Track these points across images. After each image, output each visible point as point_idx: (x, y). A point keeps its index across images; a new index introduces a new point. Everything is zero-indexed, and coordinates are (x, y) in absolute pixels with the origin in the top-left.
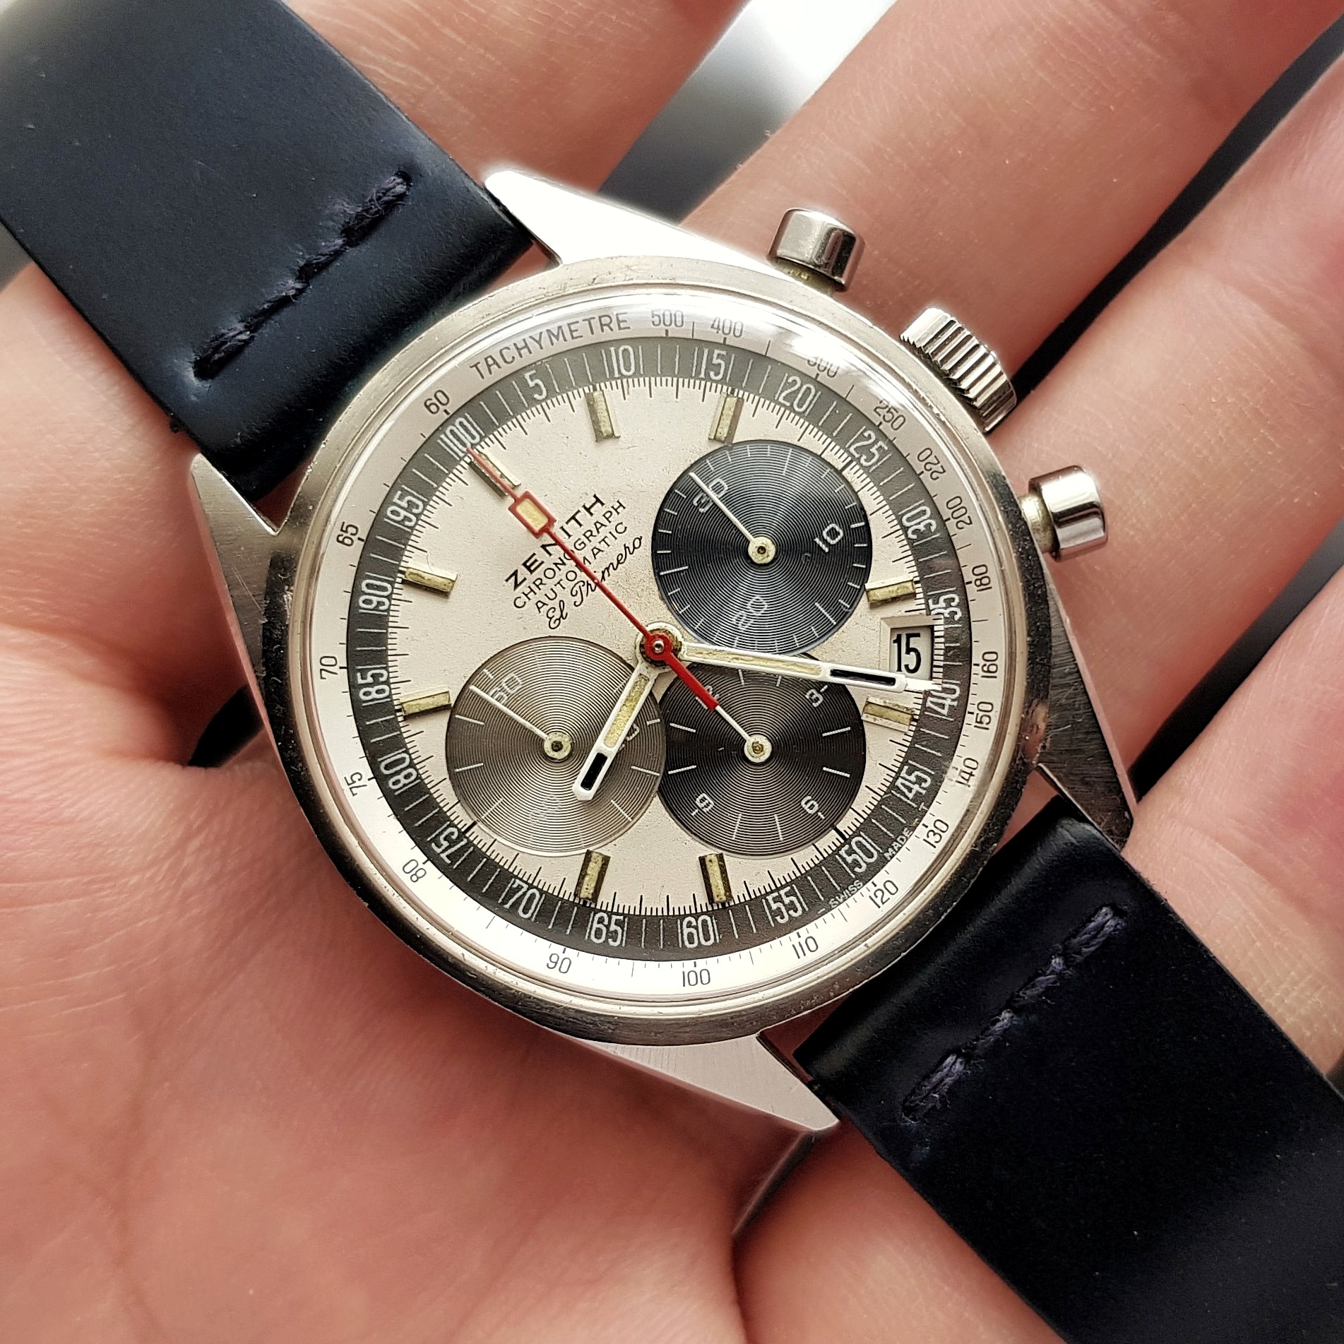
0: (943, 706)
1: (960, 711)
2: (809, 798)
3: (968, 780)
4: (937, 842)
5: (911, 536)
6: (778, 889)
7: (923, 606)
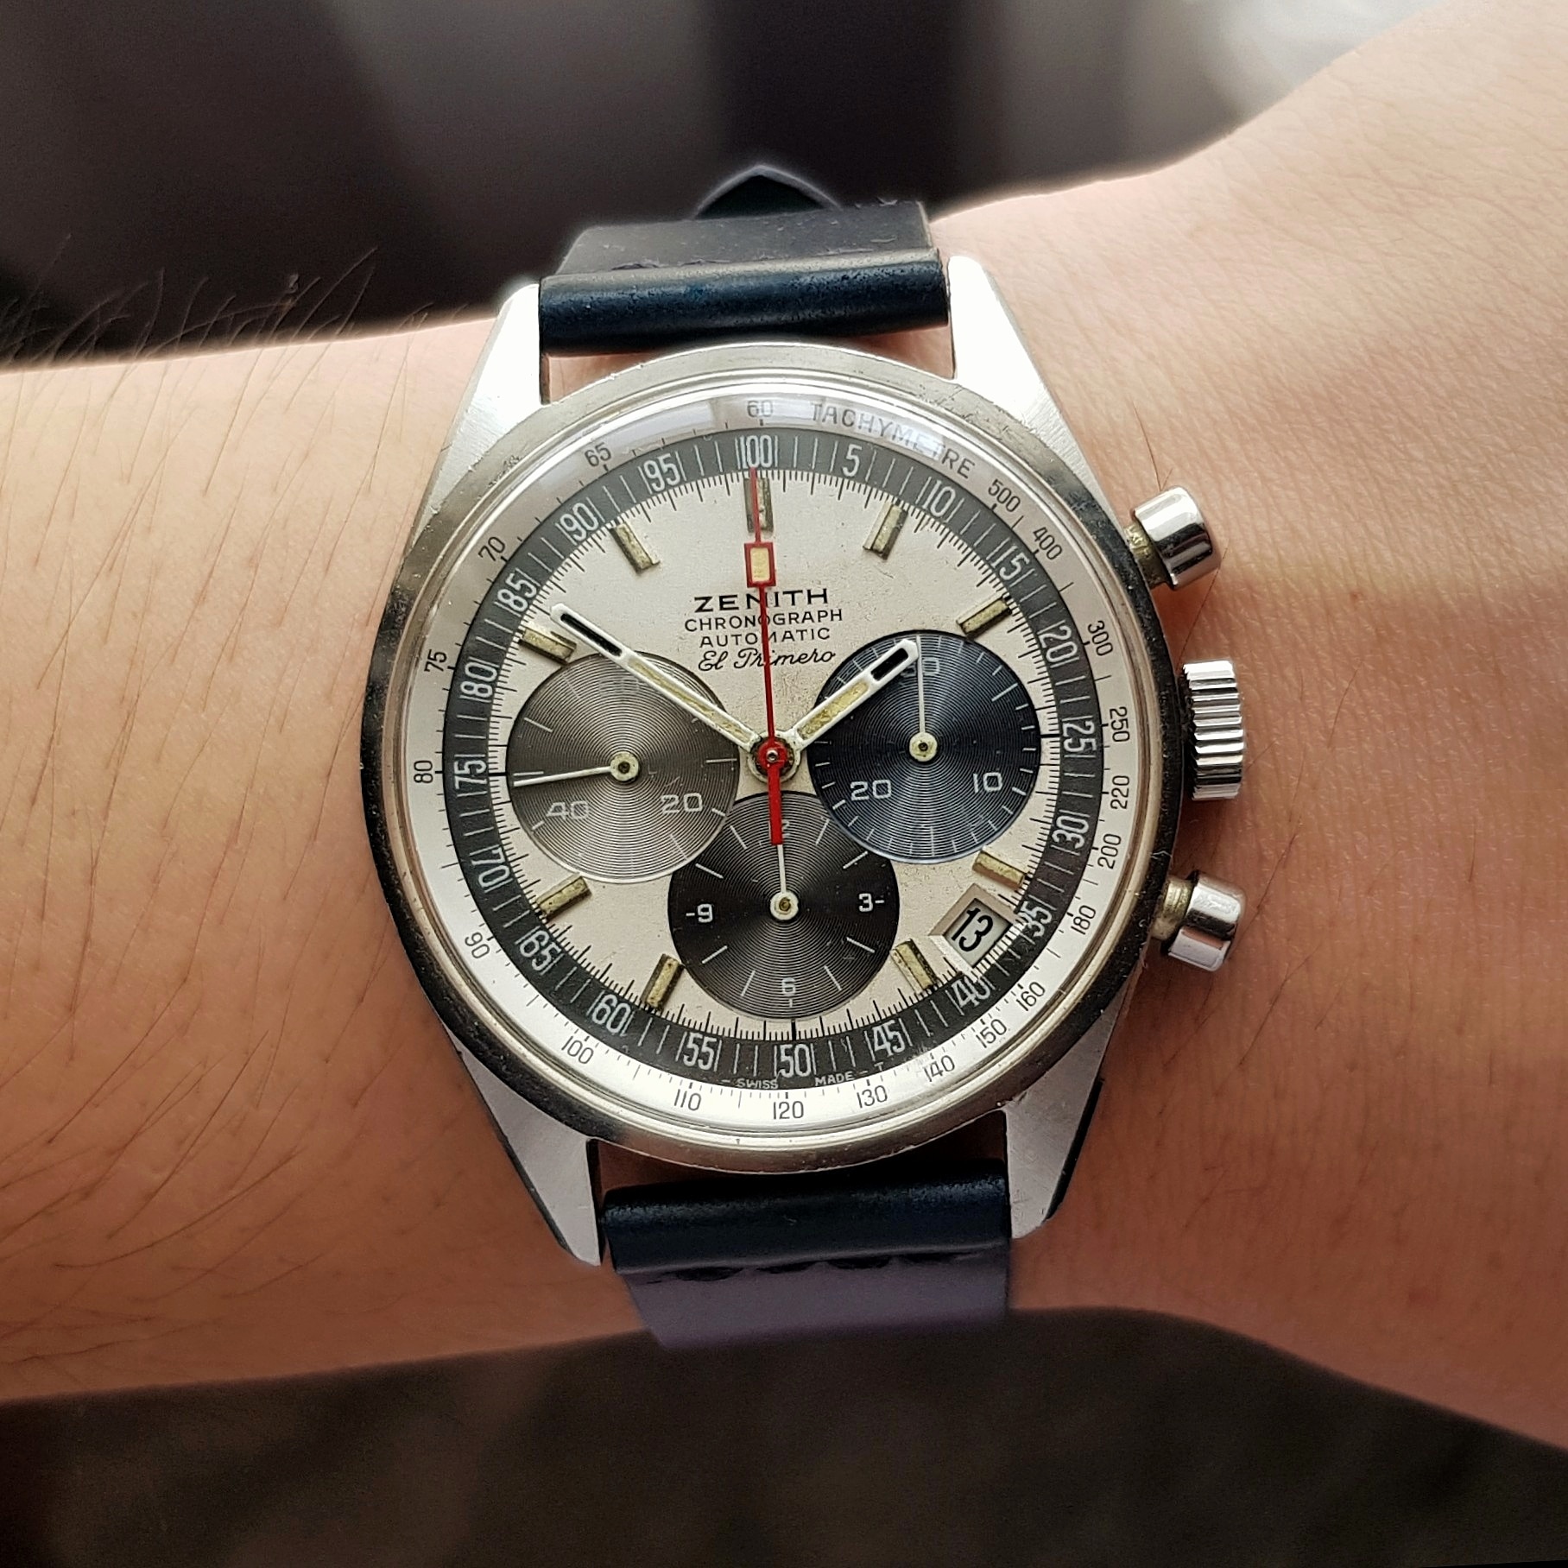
0: (964, 997)
1: (974, 1012)
2: (792, 980)
3: (933, 1075)
4: (866, 1104)
5: (1054, 836)
6: (705, 1034)
7: (1017, 903)
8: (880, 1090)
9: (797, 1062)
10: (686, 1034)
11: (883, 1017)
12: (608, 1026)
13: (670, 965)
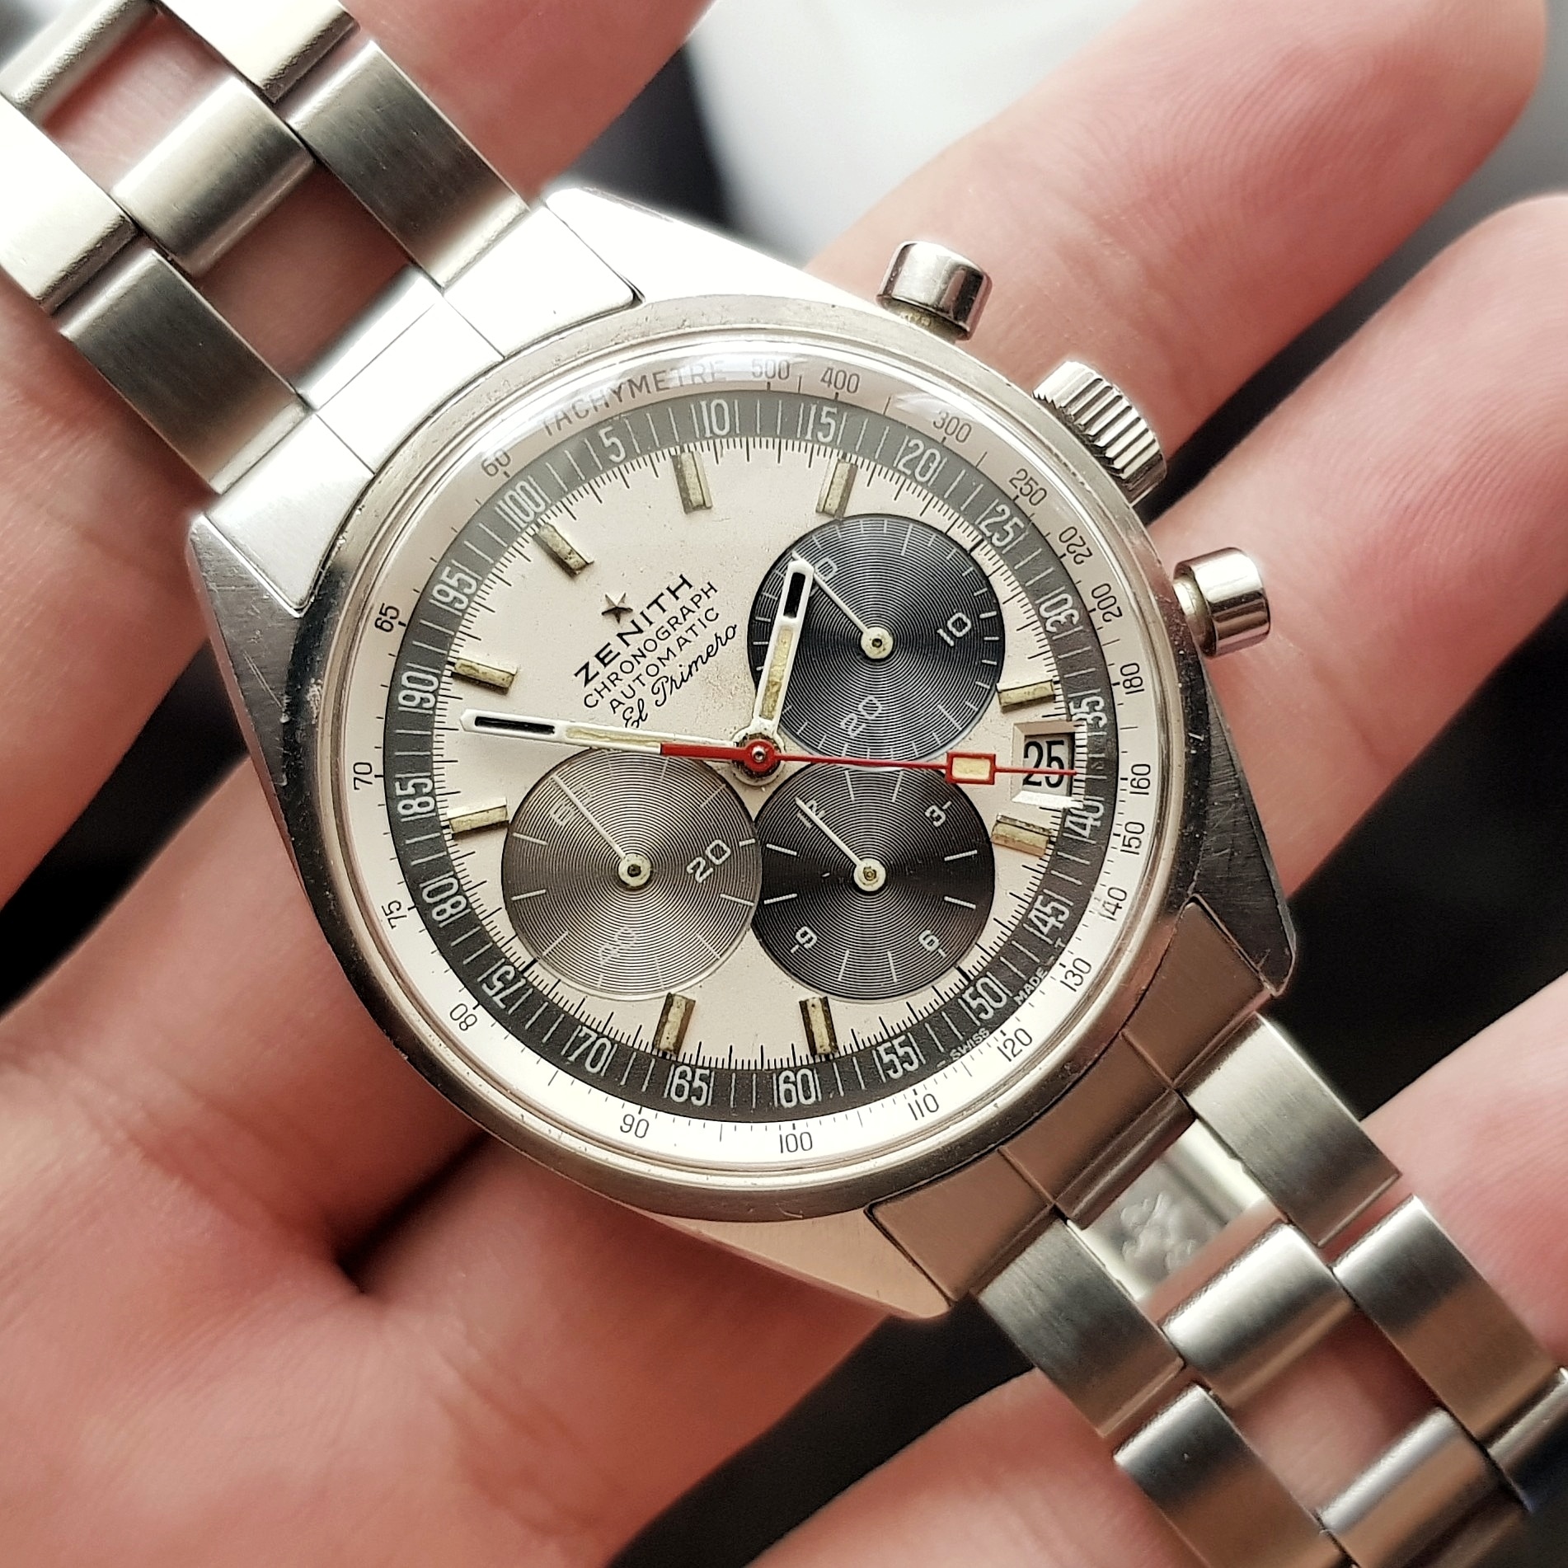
8: (1078, 964)
9: (988, 998)
10: (874, 1052)
11: (1030, 900)
12: (803, 1100)
13: (813, 1006)
